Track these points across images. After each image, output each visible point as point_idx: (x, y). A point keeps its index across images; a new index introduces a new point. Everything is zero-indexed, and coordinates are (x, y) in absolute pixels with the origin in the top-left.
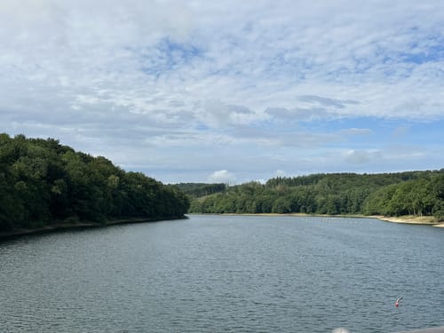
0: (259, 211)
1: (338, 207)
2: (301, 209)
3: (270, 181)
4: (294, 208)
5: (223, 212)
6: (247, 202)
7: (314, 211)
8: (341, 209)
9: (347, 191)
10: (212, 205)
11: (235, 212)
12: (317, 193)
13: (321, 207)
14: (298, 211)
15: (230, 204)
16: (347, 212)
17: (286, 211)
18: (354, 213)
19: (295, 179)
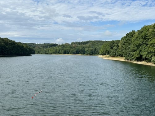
0: (65, 53)
1: (92, 52)
2: (80, 53)
3: (72, 43)
4: (77, 52)
5: (52, 54)
6: (61, 50)
7: (84, 53)
8: (93, 53)
9: (96, 47)
10: (49, 51)
11: (56, 54)
12: (86, 47)
13: (87, 52)
14: (79, 54)
15: (54, 51)
16: (95, 54)
17: (74, 54)
18: (98, 54)
19: (81, 42)
